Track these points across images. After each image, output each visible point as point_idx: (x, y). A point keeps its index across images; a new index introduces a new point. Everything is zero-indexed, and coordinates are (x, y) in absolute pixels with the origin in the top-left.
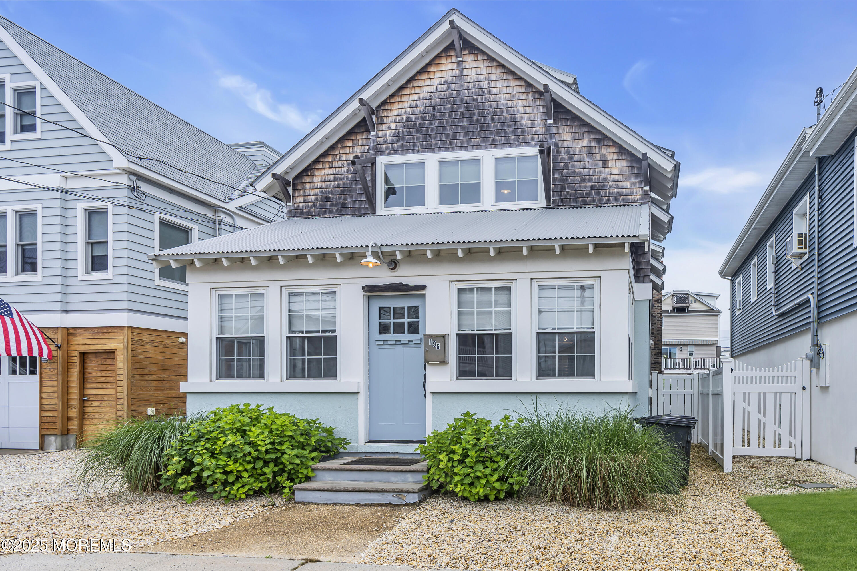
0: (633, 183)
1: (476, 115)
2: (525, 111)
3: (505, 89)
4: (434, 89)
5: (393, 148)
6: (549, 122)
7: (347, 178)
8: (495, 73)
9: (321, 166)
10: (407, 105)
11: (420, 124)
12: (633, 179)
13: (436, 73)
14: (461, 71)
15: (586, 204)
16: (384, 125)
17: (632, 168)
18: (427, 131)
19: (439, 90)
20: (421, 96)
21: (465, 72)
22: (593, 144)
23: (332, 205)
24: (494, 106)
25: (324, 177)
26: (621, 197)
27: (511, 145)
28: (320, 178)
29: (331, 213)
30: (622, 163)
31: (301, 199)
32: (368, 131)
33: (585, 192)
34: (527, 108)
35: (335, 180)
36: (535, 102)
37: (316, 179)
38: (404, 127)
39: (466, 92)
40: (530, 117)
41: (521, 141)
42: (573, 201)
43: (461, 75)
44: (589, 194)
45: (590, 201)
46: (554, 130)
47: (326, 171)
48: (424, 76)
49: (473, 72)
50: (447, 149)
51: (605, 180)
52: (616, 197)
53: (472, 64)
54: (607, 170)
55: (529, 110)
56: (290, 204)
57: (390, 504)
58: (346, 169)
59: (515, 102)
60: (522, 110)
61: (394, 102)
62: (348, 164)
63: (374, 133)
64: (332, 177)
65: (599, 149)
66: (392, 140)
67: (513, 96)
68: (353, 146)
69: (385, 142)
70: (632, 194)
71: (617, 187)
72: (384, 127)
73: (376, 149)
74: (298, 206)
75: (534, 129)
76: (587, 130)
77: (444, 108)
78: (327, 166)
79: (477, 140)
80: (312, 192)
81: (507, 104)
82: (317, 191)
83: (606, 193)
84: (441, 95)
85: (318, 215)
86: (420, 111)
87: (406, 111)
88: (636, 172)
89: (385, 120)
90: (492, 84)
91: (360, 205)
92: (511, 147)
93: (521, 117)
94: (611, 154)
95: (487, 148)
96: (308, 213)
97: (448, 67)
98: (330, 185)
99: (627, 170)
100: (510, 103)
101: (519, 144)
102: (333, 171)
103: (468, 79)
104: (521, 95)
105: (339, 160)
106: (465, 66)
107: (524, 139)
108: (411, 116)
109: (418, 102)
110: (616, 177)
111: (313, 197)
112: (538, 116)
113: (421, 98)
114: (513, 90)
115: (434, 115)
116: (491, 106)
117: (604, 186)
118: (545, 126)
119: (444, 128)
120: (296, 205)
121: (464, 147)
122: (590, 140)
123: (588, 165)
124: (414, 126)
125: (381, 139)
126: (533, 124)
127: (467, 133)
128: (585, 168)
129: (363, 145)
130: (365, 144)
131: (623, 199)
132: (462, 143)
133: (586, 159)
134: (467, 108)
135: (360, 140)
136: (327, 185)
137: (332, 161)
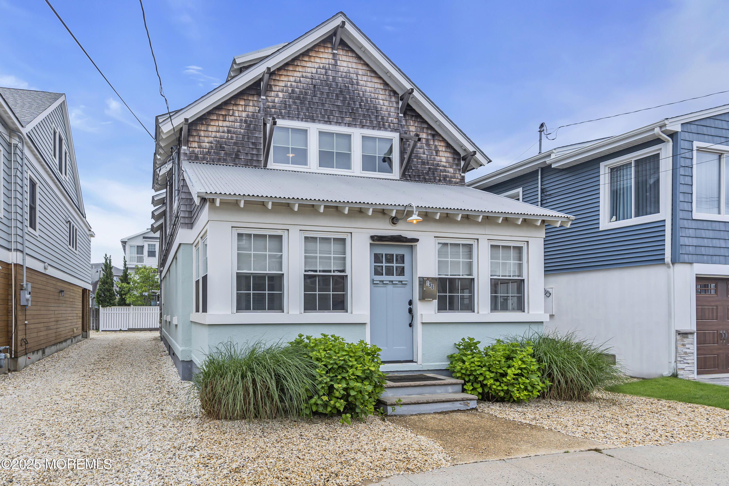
0: (455, 170)
1: (348, 99)
2: (384, 103)
3: (369, 83)
4: (314, 71)
5: (281, 113)
6: (401, 115)
7: (240, 132)
8: (361, 69)
9: (215, 118)
10: (292, 79)
11: (303, 97)
12: (454, 167)
13: (316, 58)
14: (336, 61)
15: (426, 181)
16: (272, 92)
17: (454, 159)
18: (309, 104)
19: (319, 73)
20: (304, 74)
21: (339, 63)
22: (430, 137)
23: (226, 154)
24: (361, 95)
25: (218, 128)
26: (448, 179)
27: (374, 128)
28: (215, 129)
29: (225, 160)
30: (448, 155)
31: (195, 145)
32: (259, 95)
33: (425, 171)
34: (385, 102)
35: (229, 132)
36: (391, 98)
37: (210, 129)
38: (290, 97)
39: (340, 79)
40: (387, 109)
41: (381, 126)
42: (417, 178)
43: (336, 65)
44: (427, 174)
45: (428, 179)
46: (404, 123)
47: (221, 123)
48: (306, 59)
49: (345, 64)
50: (326, 122)
51: (438, 165)
52: (445, 177)
53: (344, 58)
54: (438, 158)
55: (386, 103)
56: (186, 148)
57: (458, 410)
58: (239, 124)
59: (376, 96)
60: (381, 102)
61: (282, 75)
62: (241, 120)
63: (264, 98)
64: (226, 129)
65: (434, 141)
66: (280, 107)
67: (375, 90)
68: (246, 106)
69: (274, 107)
70: (454, 177)
71: (445, 171)
72: (273, 94)
73: (266, 111)
74: (193, 151)
75: (390, 118)
76: (426, 126)
77: (323, 88)
78: (221, 118)
79: (348, 120)
80: (206, 140)
81: (370, 95)
82: (211, 139)
83: (438, 174)
84: (320, 77)
85: (213, 161)
86: (303, 86)
87: (291, 85)
88: (456, 162)
89: (274, 88)
90: (360, 78)
91: (252, 157)
92: (373, 129)
93: (381, 108)
94: (441, 147)
95: (356, 127)
96: (204, 159)
97: (326, 56)
98: (224, 136)
99: (451, 160)
100: (373, 95)
101: (379, 129)
102: (227, 124)
103: (342, 69)
104: (380, 90)
105: (233, 115)
106: (339, 58)
107: (384, 125)
108: (296, 89)
109: (301, 79)
110: (444, 164)
111: (207, 144)
112: (393, 109)
113: (304, 75)
114: (374, 86)
115: (314, 92)
116: (359, 94)
117: (437, 169)
118: (398, 117)
119: (323, 105)
120: (191, 149)
121: (338, 123)
122: (428, 134)
123: (426, 153)
124: (298, 98)
125: (270, 104)
126: (389, 114)
127: (341, 112)
128: (424, 154)
129: (254, 106)
130: (256, 105)
131: (449, 181)
132: (337, 120)
133: (425, 148)
134: (341, 92)
135: (251, 102)
136: (221, 136)
137: (226, 115)
